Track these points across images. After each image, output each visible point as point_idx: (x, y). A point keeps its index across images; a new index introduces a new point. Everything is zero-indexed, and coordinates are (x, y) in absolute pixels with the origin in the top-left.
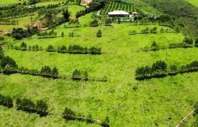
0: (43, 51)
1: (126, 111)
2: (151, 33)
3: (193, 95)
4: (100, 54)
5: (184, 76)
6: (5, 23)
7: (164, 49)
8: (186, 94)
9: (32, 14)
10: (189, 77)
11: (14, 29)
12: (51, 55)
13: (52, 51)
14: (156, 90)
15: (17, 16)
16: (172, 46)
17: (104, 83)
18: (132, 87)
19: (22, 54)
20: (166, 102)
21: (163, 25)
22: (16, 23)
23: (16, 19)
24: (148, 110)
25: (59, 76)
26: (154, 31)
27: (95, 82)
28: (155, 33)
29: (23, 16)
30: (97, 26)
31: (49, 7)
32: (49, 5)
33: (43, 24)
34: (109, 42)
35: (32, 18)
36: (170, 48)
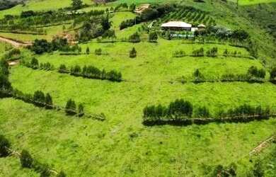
0: (54, 72)
1: (101, 166)
2: (208, 56)
3: (219, 158)
4: (119, 81)
5: (221, 127)
6: (30, 32)
7: (213, 82)
8: (207, 155)
9: (67, 22)
10: (227, 130)
11: (36, 41)
12: (61, 77)
13: (64, 72)
14: (161, 143)
15: (48, 25)
16: (228, 78)
17: (100, 122)
18: (131, 133)
19: (32, 73)
20: (167, 164)
21: (237, 46)
22: (43, 33)
23: (45, 28)
24: (132, 171)
25: (53, 106)
26: (212, 54)
27: (90, 119)
28: (213, 56)
29: (55, 24)
30: (139, 42)
31: (91, 14)
32: (92, 11)
33: (77, 36)
34: (141, 65)
35: (64, 28)
36: (223, 81)
